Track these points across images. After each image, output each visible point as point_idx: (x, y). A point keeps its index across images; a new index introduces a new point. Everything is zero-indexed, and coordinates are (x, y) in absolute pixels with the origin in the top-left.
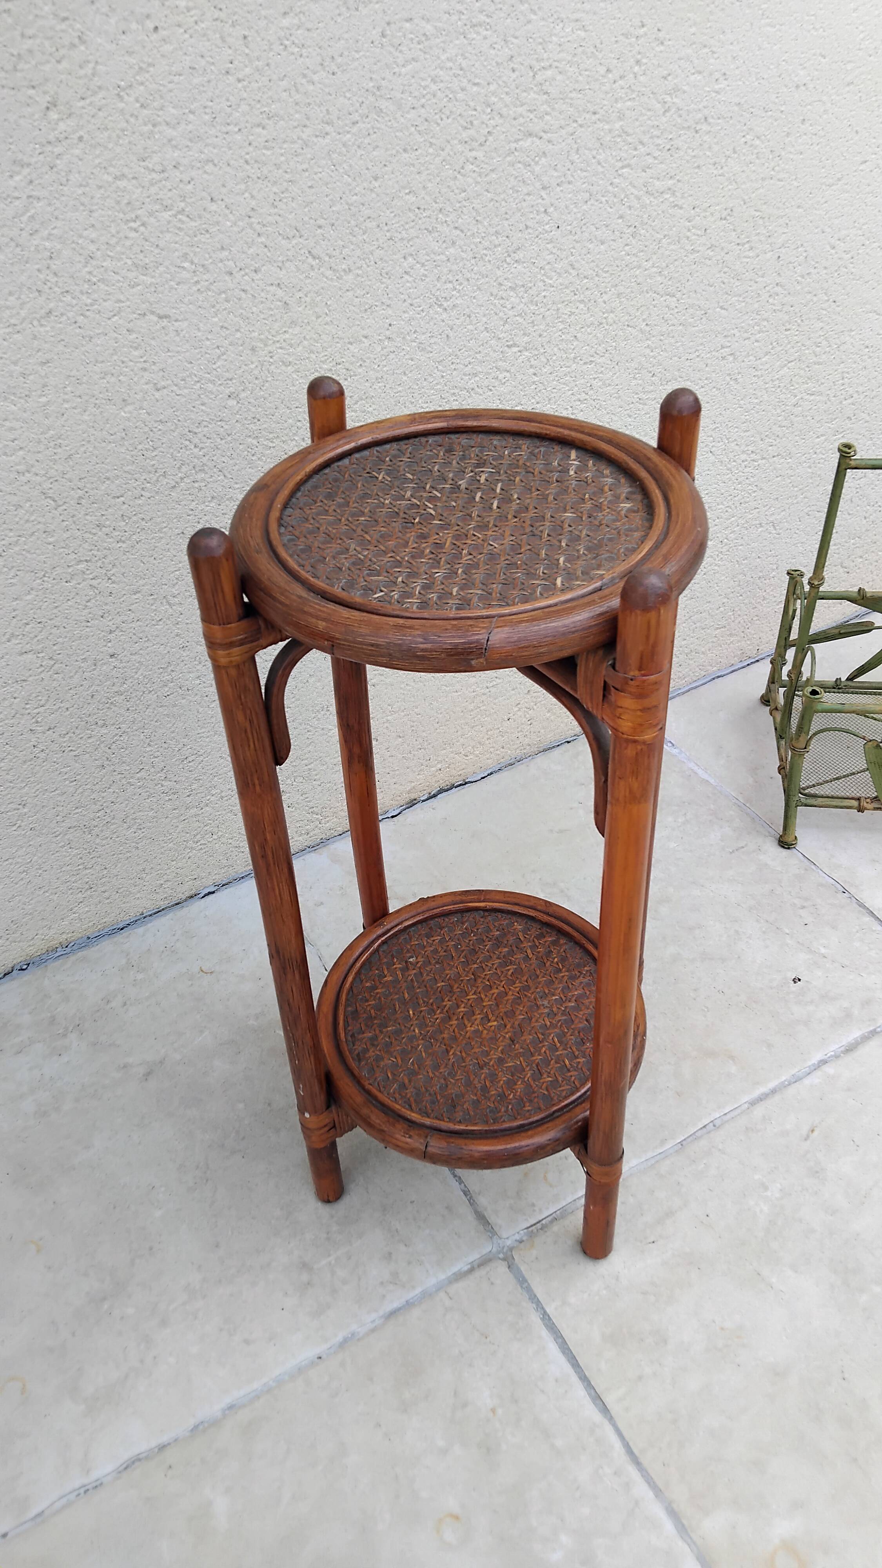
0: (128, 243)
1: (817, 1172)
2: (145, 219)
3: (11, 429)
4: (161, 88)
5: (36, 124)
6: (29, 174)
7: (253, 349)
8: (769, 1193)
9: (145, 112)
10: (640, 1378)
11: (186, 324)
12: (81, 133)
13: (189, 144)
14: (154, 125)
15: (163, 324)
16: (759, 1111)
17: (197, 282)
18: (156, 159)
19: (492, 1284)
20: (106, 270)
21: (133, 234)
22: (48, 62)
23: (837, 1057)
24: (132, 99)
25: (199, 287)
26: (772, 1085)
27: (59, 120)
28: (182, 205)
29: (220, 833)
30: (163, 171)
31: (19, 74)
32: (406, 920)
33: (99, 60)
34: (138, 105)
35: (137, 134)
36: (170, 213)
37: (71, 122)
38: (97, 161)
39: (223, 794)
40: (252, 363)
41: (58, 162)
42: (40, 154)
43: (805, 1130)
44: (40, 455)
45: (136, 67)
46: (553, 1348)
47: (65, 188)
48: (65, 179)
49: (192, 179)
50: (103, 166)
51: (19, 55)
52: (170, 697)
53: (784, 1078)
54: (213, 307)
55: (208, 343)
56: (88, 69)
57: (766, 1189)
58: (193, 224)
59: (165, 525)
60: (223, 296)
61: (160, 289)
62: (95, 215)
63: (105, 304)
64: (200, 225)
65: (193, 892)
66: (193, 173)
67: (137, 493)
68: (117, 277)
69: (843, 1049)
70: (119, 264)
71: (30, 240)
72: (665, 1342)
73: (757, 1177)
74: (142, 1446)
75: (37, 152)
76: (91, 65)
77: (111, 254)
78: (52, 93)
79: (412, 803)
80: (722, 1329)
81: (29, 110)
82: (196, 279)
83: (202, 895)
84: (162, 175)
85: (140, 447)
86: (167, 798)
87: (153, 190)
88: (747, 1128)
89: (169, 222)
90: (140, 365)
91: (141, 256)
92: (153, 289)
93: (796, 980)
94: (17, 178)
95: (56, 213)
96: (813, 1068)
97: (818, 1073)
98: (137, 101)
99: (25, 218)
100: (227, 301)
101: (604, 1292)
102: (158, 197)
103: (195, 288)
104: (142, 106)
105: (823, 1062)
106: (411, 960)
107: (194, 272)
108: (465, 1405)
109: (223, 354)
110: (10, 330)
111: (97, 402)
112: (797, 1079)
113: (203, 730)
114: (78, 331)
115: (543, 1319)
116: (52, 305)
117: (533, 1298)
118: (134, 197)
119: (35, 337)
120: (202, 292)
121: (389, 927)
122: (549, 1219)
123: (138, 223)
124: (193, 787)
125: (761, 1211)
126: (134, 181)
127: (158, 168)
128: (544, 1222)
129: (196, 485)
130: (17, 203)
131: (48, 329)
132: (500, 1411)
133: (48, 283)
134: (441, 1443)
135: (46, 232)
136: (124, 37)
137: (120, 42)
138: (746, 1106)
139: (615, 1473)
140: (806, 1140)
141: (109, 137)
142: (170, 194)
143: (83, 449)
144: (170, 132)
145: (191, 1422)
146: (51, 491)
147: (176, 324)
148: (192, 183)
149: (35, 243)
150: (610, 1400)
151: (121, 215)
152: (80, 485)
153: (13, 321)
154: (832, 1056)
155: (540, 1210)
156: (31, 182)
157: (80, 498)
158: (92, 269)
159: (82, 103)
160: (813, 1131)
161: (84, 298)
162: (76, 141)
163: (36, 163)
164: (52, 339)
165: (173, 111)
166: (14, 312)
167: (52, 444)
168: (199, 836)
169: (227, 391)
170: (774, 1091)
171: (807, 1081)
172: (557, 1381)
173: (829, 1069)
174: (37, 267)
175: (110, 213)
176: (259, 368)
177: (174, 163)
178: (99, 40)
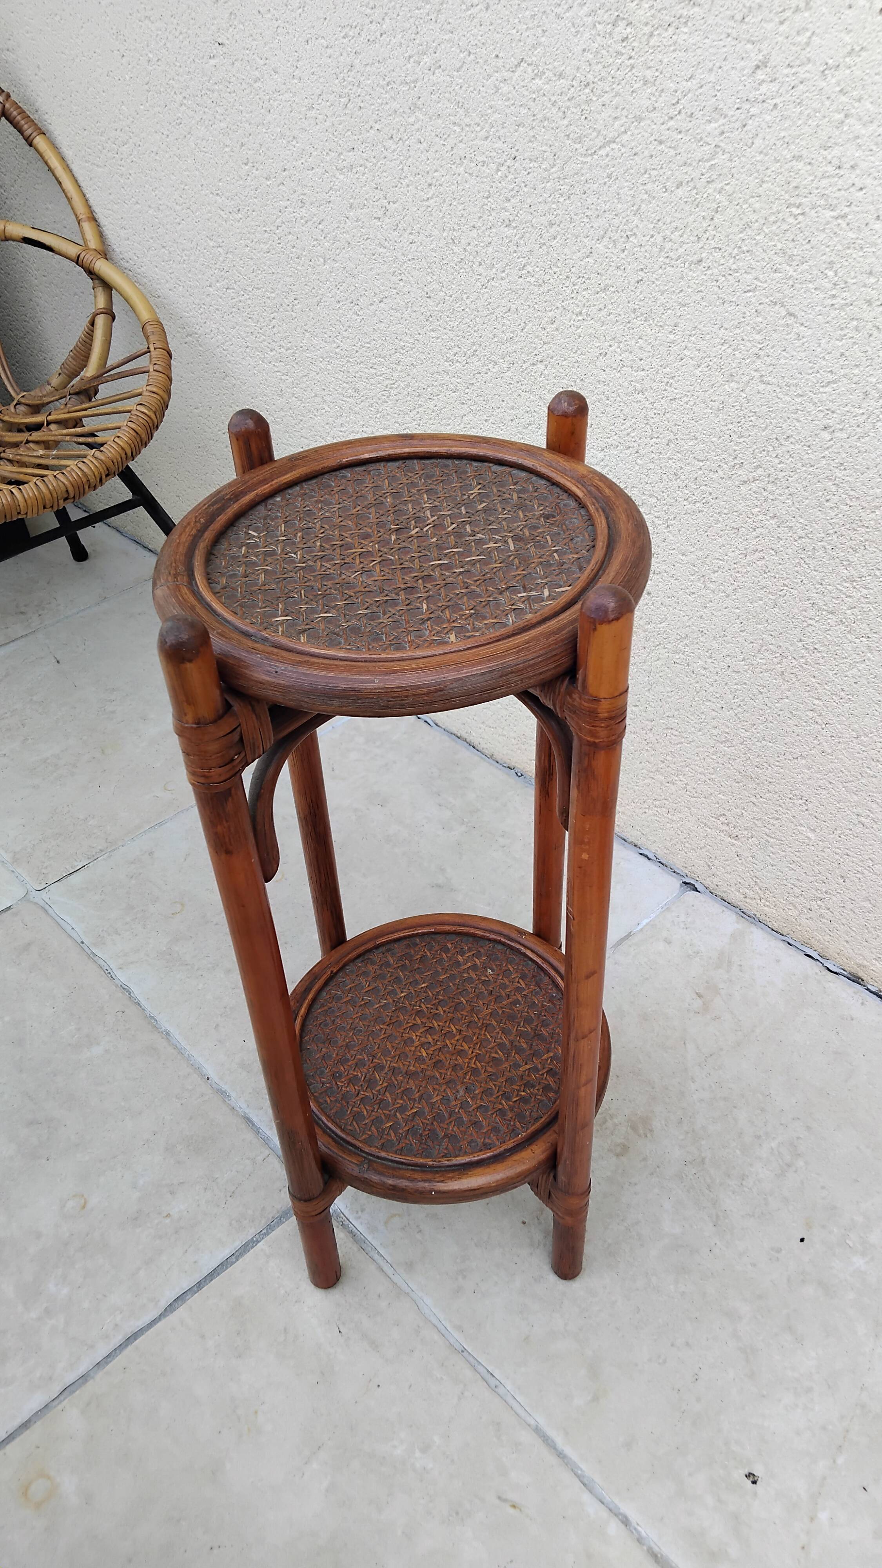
0: (785, 227)
1: (457, 1513)
2: (807, 210)
3: (641, 348)
4: (866, 78)
5: (743, 79)
6: (723, 125)
7: (866, 394)
8: (418, 1454)
9: (844, 99)
10: (203, 1337)
11: (810, 332)
12: (777, 101)
13: (874, 148)
14: (846, 116)
15: (789, 322)
16: (526, 1437)
17: (834, 296)
18: (836, 151)
19: (280, 1191)
20: (757, 244)
21: (791, 220)
22: (771, 20)
23: (640, 1540)
24: (834, 81)
25: (834, 302)
26: (568, 1451)
27: (763, 81)
28: (847, 210)
29: (674, 818)
30: (839, 167)
31: (744, 27)
32: (532, 951)
33: (817, 31)
34: (838, 89)
35: (827, 119)
36: (832, 214)
37: (774, 87)
38: (782, 134)
39: (688, 787)
40: (860, 407)
41: (750, 122)
42: (738, 109)
43: (511, 1496)
44: (655, 384)
45: (849, 48)
46: (226, 1253)
47: (749, 150)
48: (750, 141)
49: (865, 188)
50: (786, 140)
51: (750, 8)
52: (678, 666)
53: (583, 1466)
54: (842, 329)
55: (824, 363)
56: (802, 39)
57: (425, 1449)
58: (851, 235)
59: (726, 511)
60: (855, 323)
61: (798, 286)
62: (765, 185)
63: (745, 275)
64: (857, 238)
65: (639, 843)
66: (869, 181)
67: (714, 467)
68: (764, 255)
69: (656, 1549)
70: (770, 244)
71: (705, 187)
72: (240, 1356)
73: (436, 1439)
74: (136, 992)
75: (736, 106)
76: (808, 34)
77: (766, 231)
78: (765, 52)
79: (856, 979)
80: (256, 1412)
81: (742, 63)
82: (834, 292)
83: (641, 852)
84: (837, 171)
85: (730, 426)
86: (646, 747)
87: (825, 182)
88: (498, 1424)
89: (828, 223)
90: (755, 350)
91: (791, 245)
92: (791, 283)
93: (753, 1478)
94: (713, 125)
95: (733, 170)
96: (611, 1506)
97: (604, 1513)
98: (838, 83)
99: (708, 165)
100: (857, 329)
101: (283, 1292)
102: (826, 192)
103: (830, 302)
104: (841, 91)
105: (626, 1522)
106: (489, 971)
107: (835, 284)
108: (172, 1193)
109: (835, 382)
110: (667, 261)
111: (711, 363)
112: (587, 1485)
113: (692, 718)
114: (716, 289)
115: (252, 1240)
116: (704, 255)
117: (270, 1228)
118: (804, 183)
119: (682, 278)
120: (836, 309)
121: (522, 941)
122: (354, 1230)
123: (799, 211)
124: (668, 758)
125: (395, 1447)
126: (809, 167)
127: (836, 162)
128: (350, 1225)
129: (765, 494)
130: (706, 148)
131: (695, 275)
132: (168, 1221)
133: (708, 233)
134: (141, 1182)
135: (720, 185)
136: (847, 12)
137: (843, 17)
138: (533, 1422)
139: (116, 1325)
140: (499, 1498)
141: (800, 113)
142: (838, 194)
143: (686, 399)
144: (858, 128)
145: (155, 1013)
146: (652, 421)
147: (802, 328)
148: (864, 191)
149: (710, 191)
150: (181, 1312)
151: (787, 197)
152: (675, 429)
153: (671, 254)
154: (639, 1532)
155: (359, 1218)
156: (723, 133)
157: (670, 441)
158: (746, 237)
159: (786, 71)
160: (514, 1506)
161: (731, 261)
162: (771, 107)
163: (732, 116)
164: (695, 286)
165: (869, 106)
166: (675, 246)
167: (665, 380)
168: (658, 803)
169: (826, 422)
170: (561, 1455)
171: (586, 1497)
172: (195, 1262)
173: (614, 1527)
174: (703, 214)
175: (778, 189)
176: (865, 417)
177: (852, 163)
178: (824, 10)
